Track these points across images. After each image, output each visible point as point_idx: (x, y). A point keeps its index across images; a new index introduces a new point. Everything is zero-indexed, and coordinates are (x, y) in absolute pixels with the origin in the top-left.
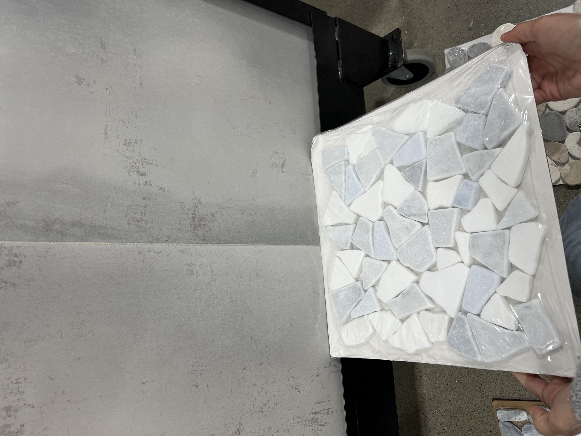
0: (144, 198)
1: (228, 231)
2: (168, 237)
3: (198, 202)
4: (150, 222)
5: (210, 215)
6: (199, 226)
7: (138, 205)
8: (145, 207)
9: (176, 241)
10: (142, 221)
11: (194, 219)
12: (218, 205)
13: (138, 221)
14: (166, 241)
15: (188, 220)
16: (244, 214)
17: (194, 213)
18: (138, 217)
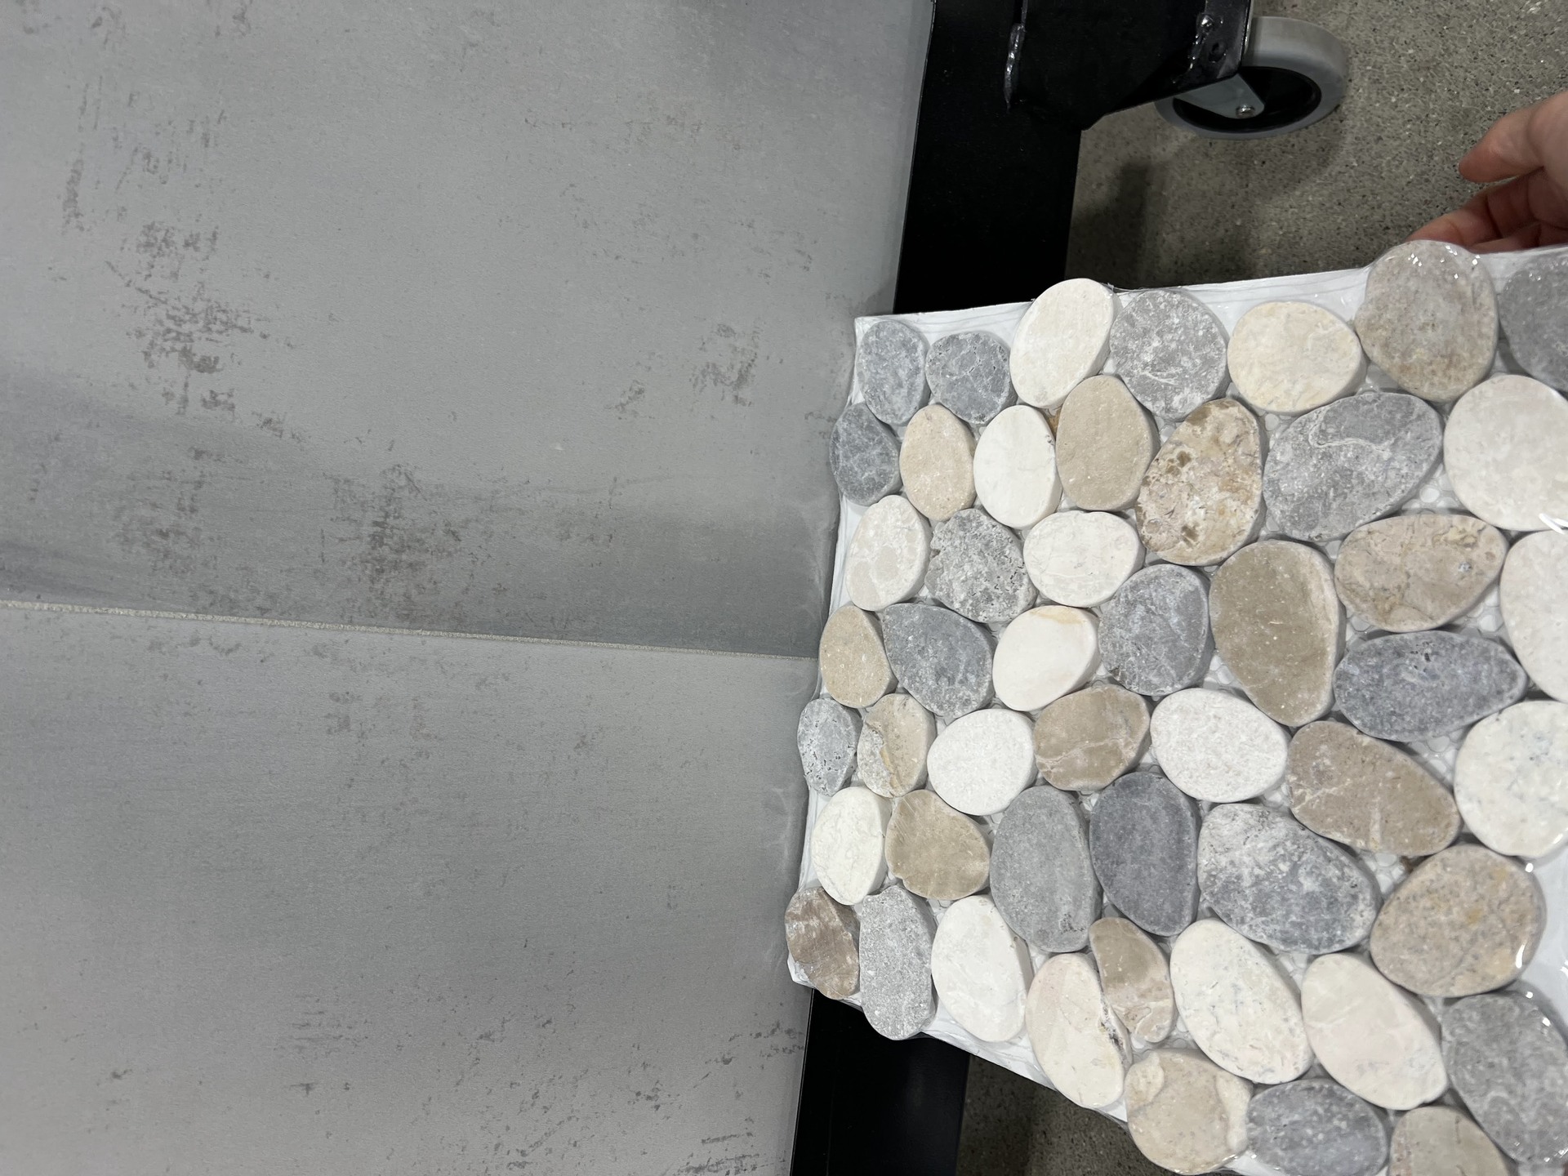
0: (199, 454)
1: (500, 590)
2: (272, 597)
3: (403, 482)
4: (212, 539)
5: (440, 533)
6: (396, 566)
7: (169, 477)
8: (199, 484)
9: (300, 611)
10: (179, 533)
11: (377, 540)
12: (477, 499)
13: (164, 535)
14: (263, 611)
15: (358, 542)
16: (569, 537)
17: (381, 520)
18: (166, 520)
